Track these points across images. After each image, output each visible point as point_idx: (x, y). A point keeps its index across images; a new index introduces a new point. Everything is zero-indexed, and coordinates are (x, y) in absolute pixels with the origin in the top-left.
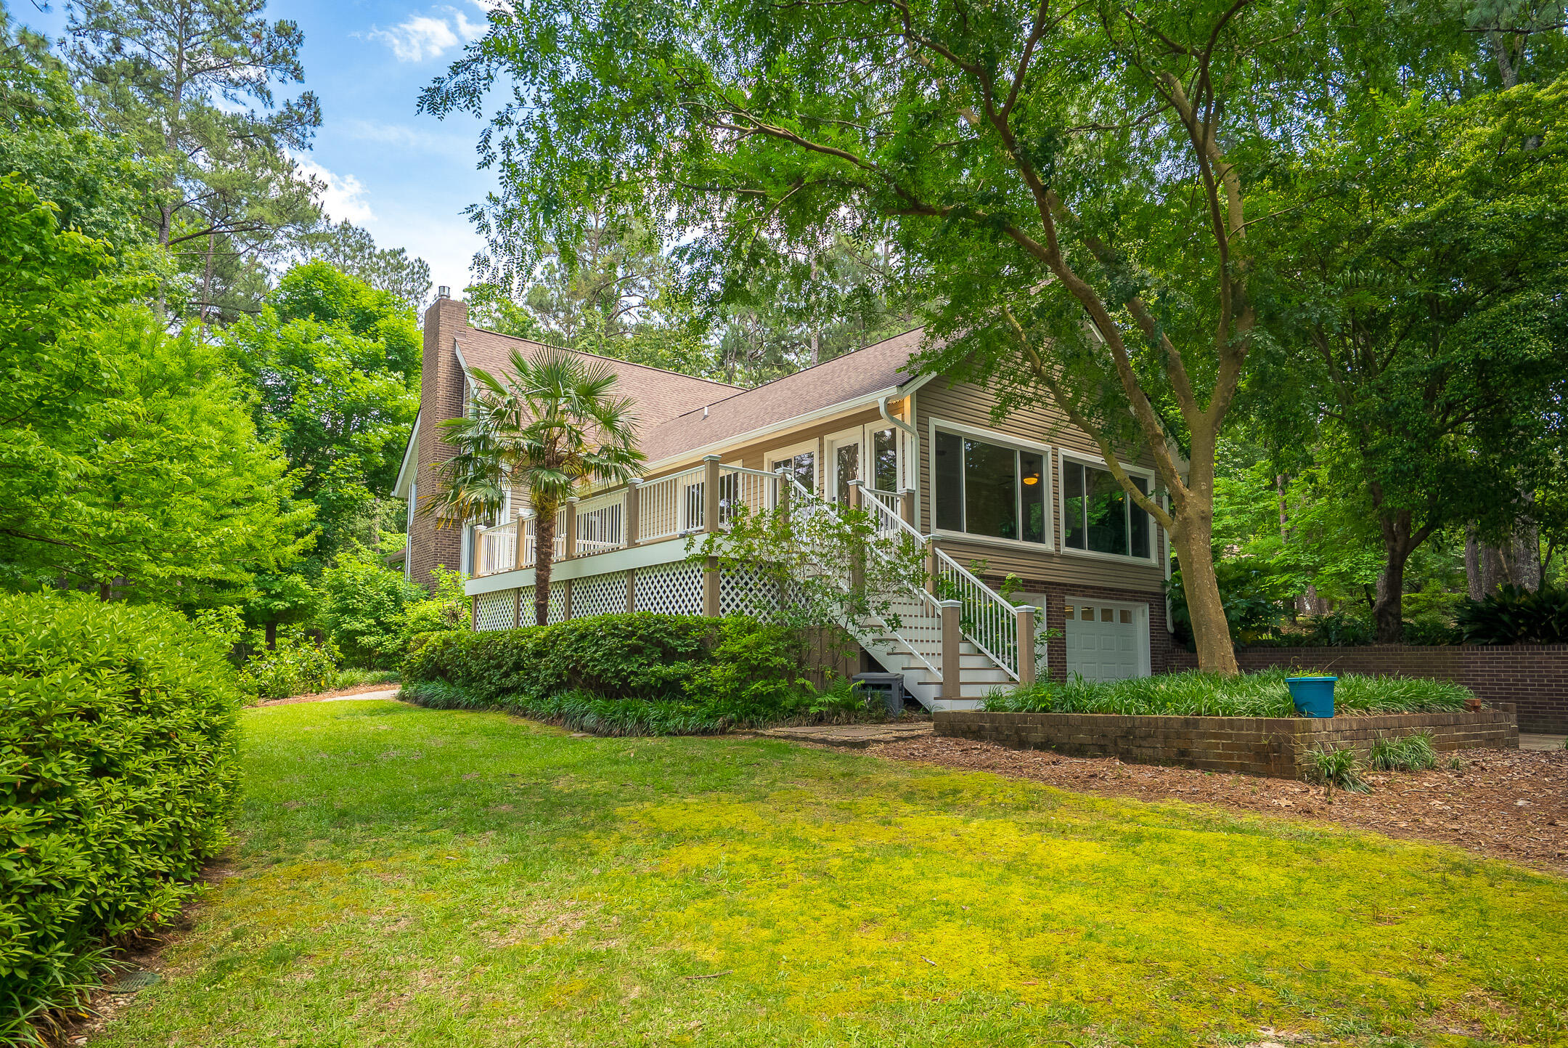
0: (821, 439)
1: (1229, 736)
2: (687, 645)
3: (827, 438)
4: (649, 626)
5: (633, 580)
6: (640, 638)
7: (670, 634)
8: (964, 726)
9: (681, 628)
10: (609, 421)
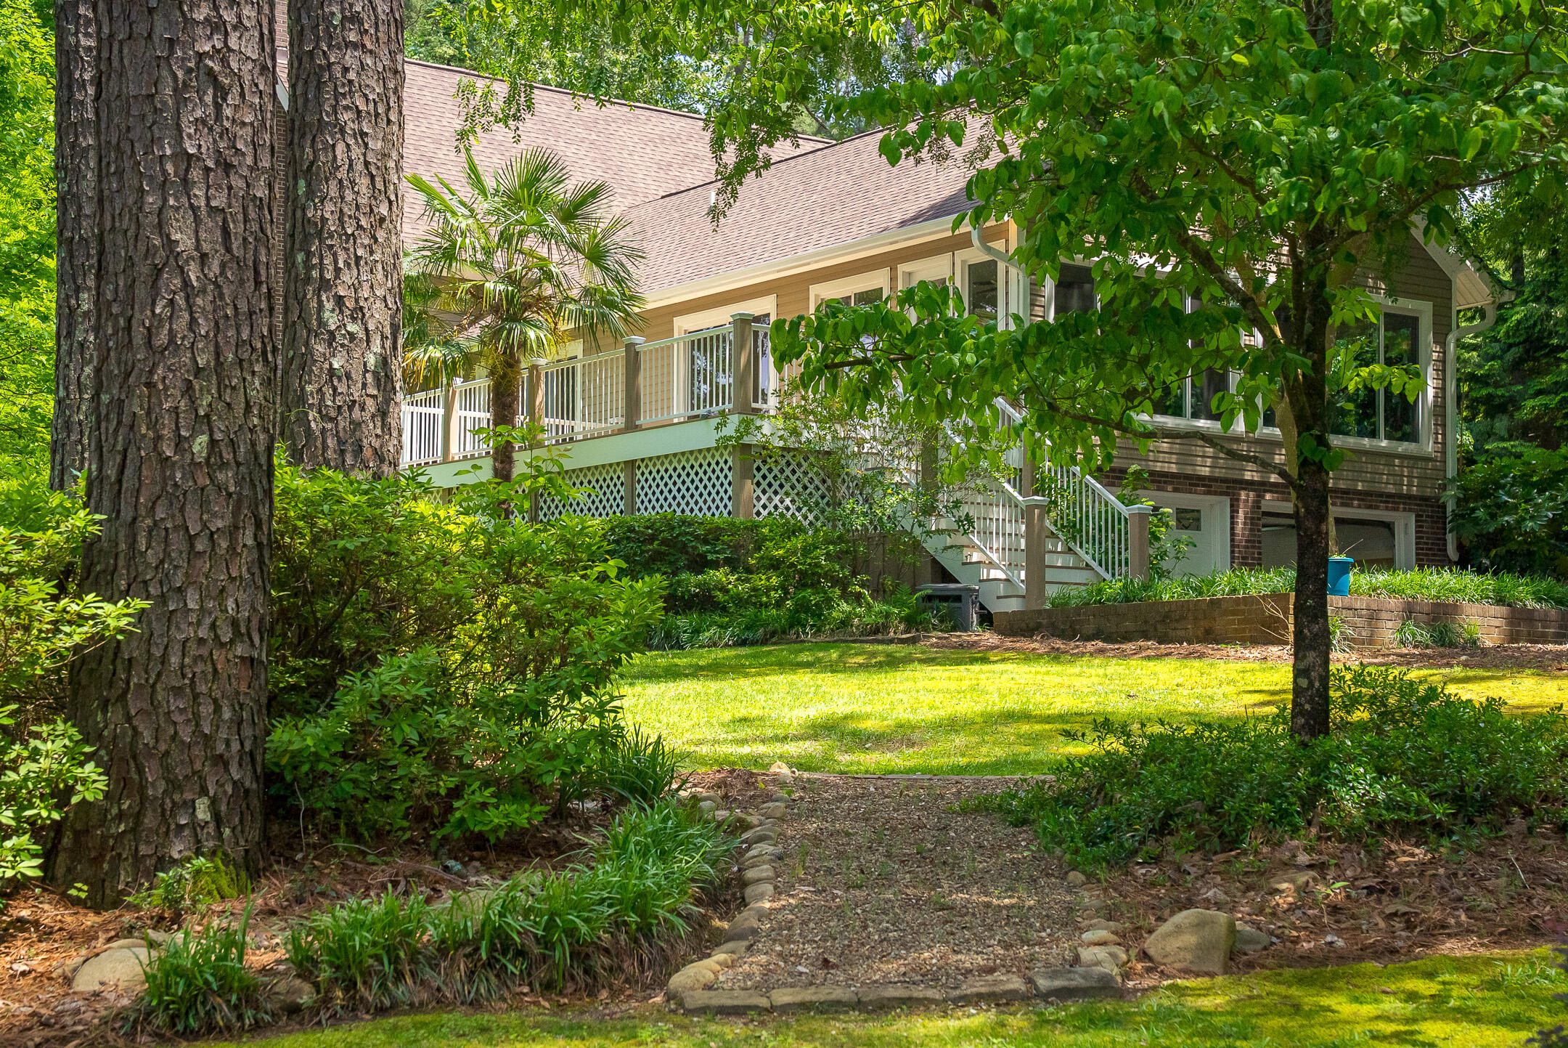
0: (893, 269)
1: (1242, 612)
2: (717, 552)
3: (902, 268)
4: (673, 528)
5: (634, 475)
6: (664, 542)
7: (697, 537)
8: (1023, 625)
9: (709, 531)
10: (597, 256)
